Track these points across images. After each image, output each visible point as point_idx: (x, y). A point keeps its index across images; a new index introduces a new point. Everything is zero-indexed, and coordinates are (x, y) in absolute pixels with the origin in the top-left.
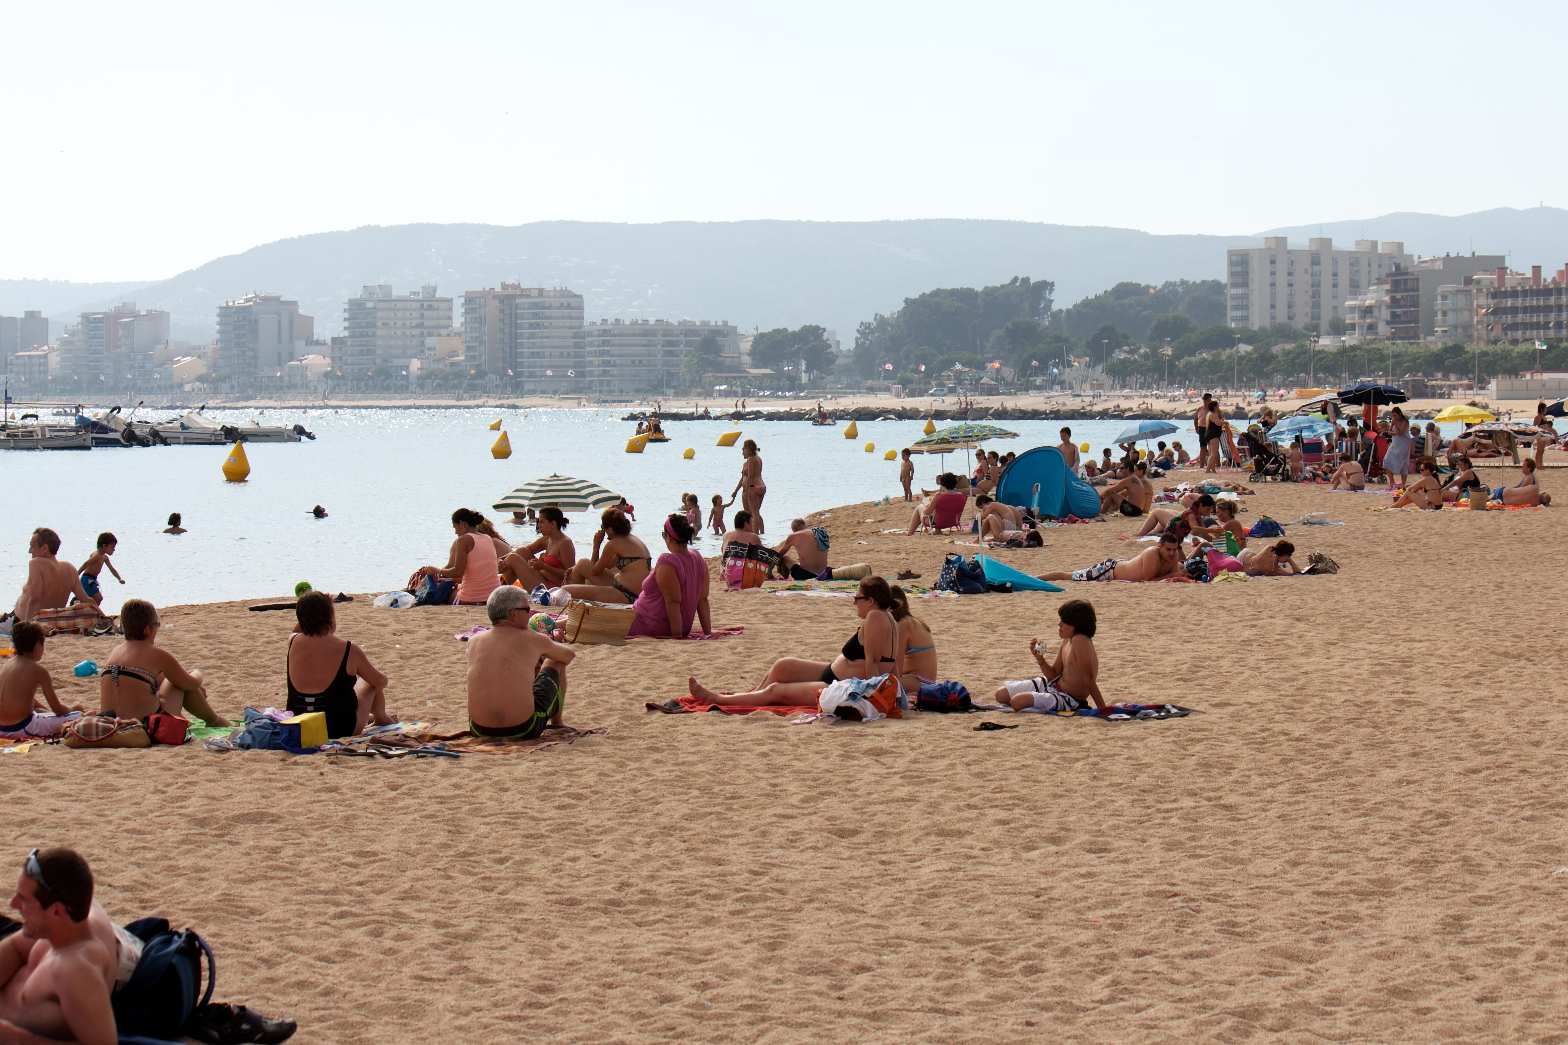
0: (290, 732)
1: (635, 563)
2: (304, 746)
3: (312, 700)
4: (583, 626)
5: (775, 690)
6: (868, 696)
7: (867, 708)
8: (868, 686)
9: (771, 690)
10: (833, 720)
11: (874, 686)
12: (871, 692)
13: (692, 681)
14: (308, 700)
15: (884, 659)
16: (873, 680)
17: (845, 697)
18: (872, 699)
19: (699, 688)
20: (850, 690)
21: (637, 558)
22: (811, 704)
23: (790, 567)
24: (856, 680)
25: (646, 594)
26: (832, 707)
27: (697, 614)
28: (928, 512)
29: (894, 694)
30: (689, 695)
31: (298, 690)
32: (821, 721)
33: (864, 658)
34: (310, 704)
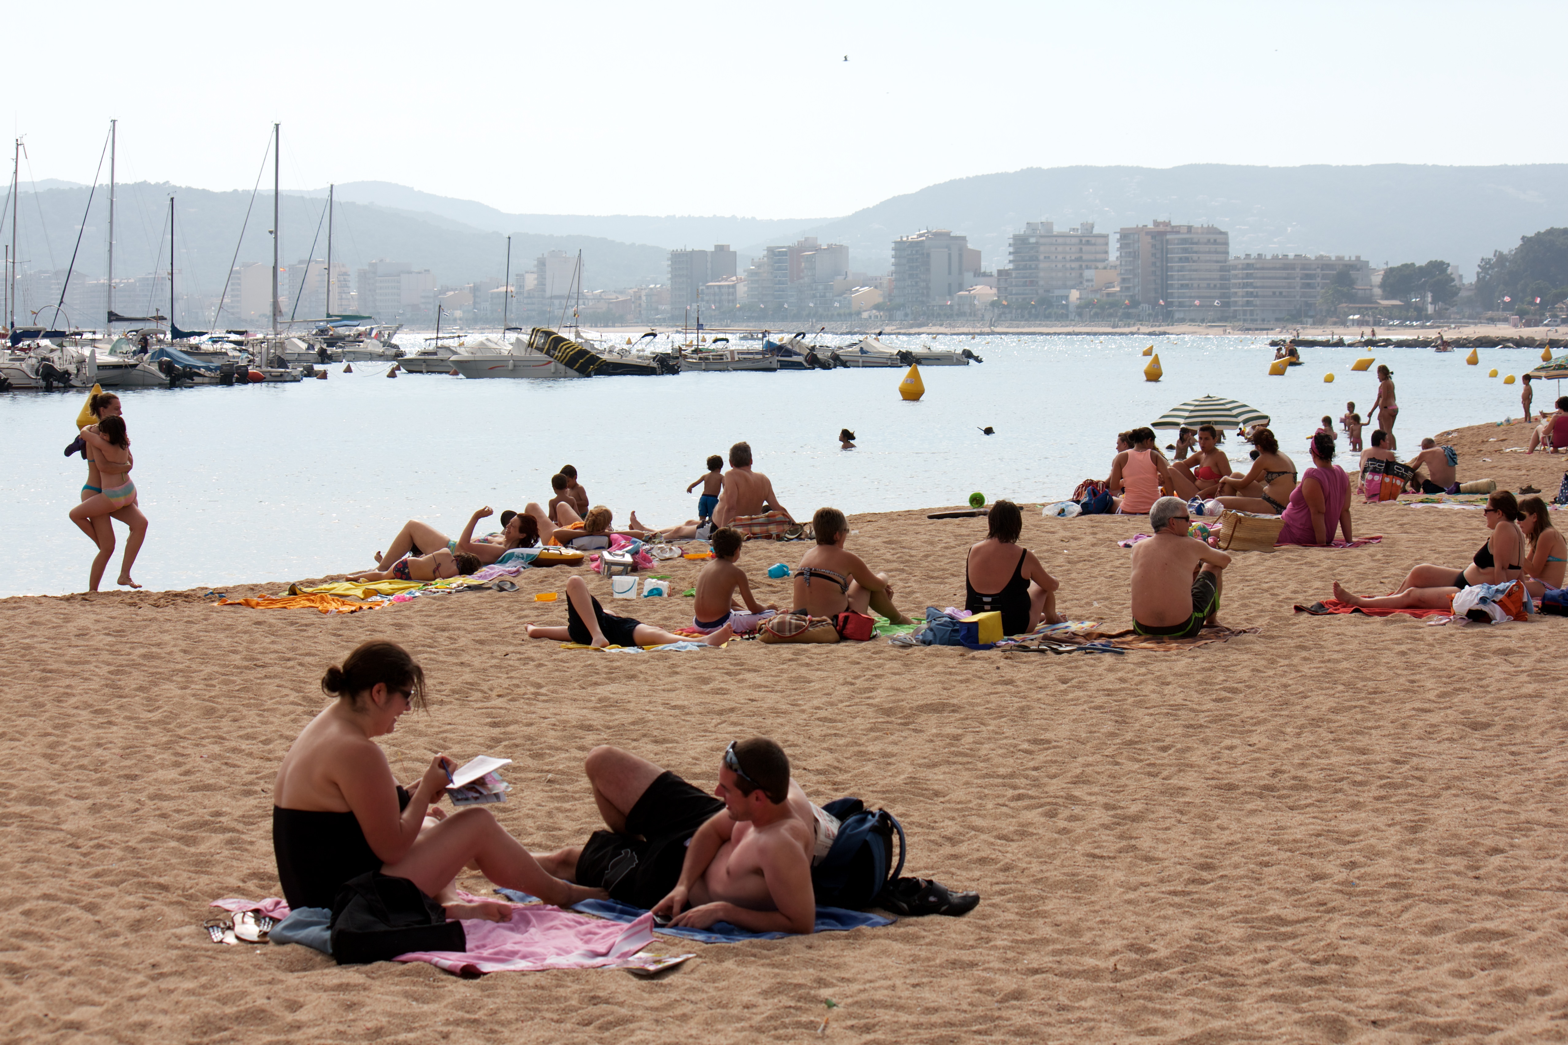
0: (969, 630)
1: (1282, 476)
2: (981, 643)
3: (989, 599)
4: (1236, 534)
5: (1412, 595)
6: (1497, 600)
7: (1497, 611)
8: (1497, 591)
9: (1408, 594)
10: (1464, 622)
11: (1503, 591)
12: (1500, 597)
13: (1336, 586)
14: (985, 599)
15: (1511, 567)
16: (1502, 586)
17: (1476, 601)
18: (1500, 603)
19: (1343, 591)
20: (1481, 595)
21: (1284, 473)
22: (1445, 607)
23: (1421, 481)
24: (1486, 586)
25: (1294, 505)
26: (1465, 610)
27: (1339, 525)
28: (1546, 432)
29: (1521, 599)
30: (1333, 598)
31: (977, 590)
32: (1454, 622)
33: (1493, 565)
34: (987, 603)
